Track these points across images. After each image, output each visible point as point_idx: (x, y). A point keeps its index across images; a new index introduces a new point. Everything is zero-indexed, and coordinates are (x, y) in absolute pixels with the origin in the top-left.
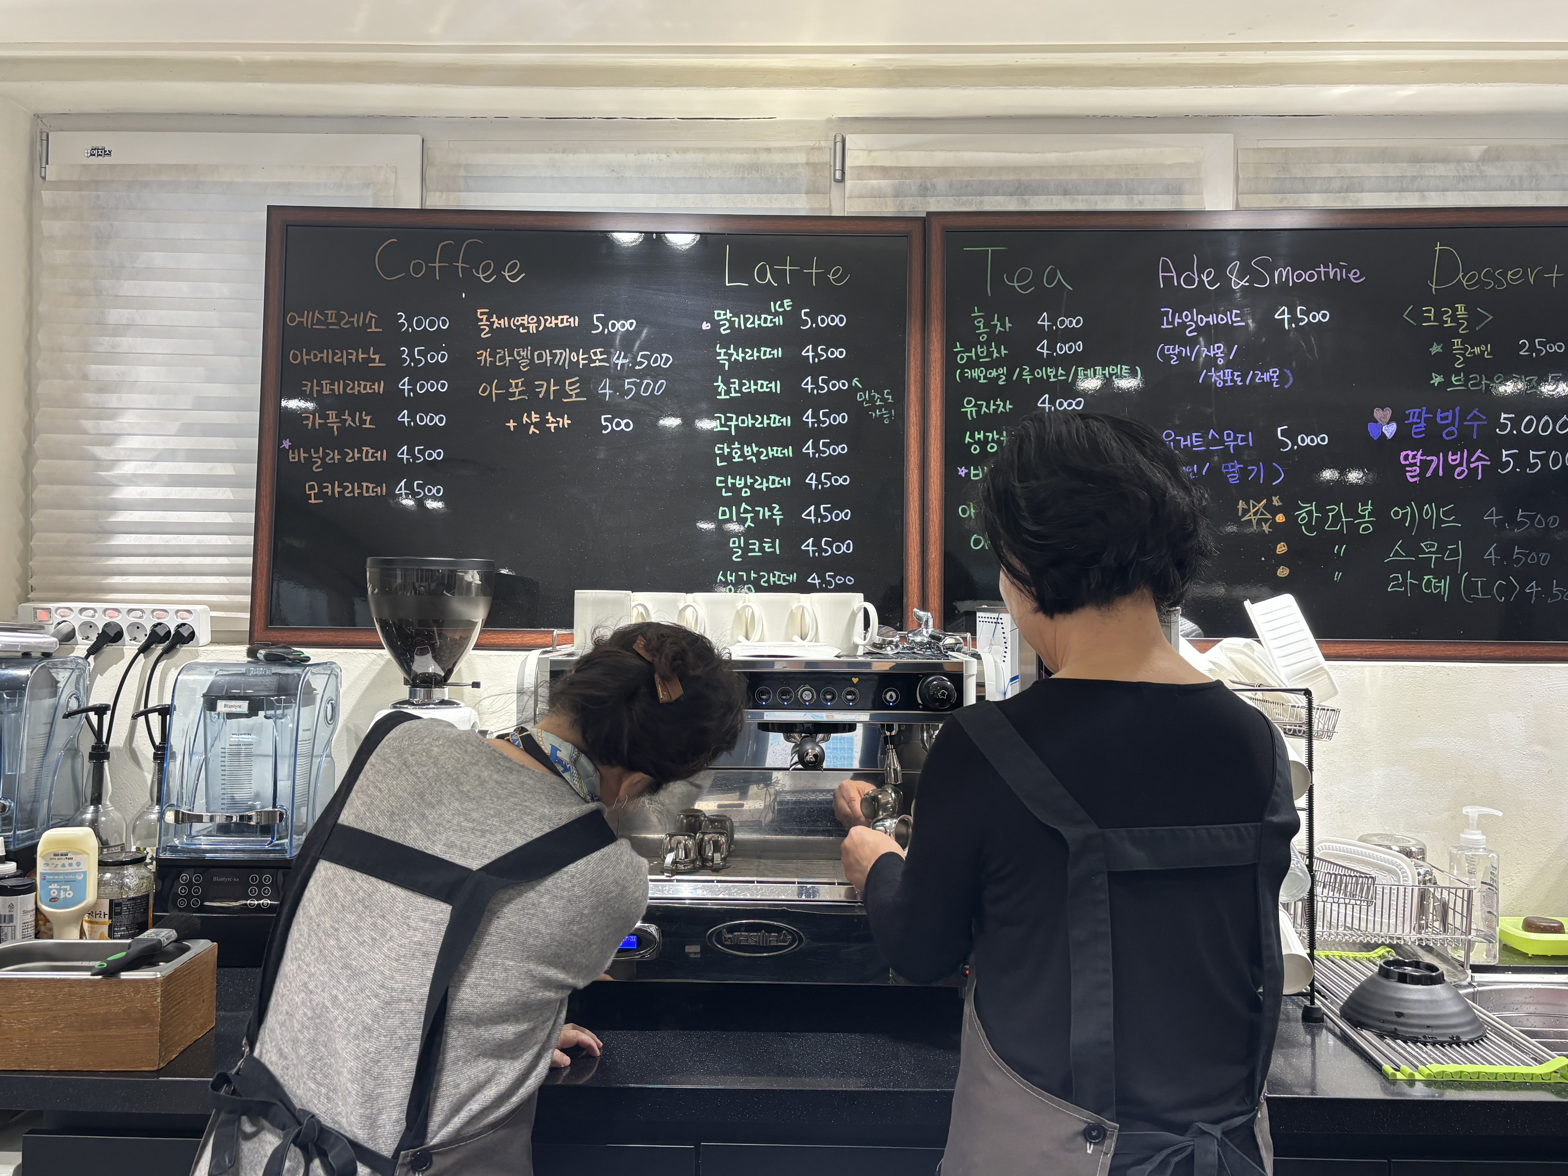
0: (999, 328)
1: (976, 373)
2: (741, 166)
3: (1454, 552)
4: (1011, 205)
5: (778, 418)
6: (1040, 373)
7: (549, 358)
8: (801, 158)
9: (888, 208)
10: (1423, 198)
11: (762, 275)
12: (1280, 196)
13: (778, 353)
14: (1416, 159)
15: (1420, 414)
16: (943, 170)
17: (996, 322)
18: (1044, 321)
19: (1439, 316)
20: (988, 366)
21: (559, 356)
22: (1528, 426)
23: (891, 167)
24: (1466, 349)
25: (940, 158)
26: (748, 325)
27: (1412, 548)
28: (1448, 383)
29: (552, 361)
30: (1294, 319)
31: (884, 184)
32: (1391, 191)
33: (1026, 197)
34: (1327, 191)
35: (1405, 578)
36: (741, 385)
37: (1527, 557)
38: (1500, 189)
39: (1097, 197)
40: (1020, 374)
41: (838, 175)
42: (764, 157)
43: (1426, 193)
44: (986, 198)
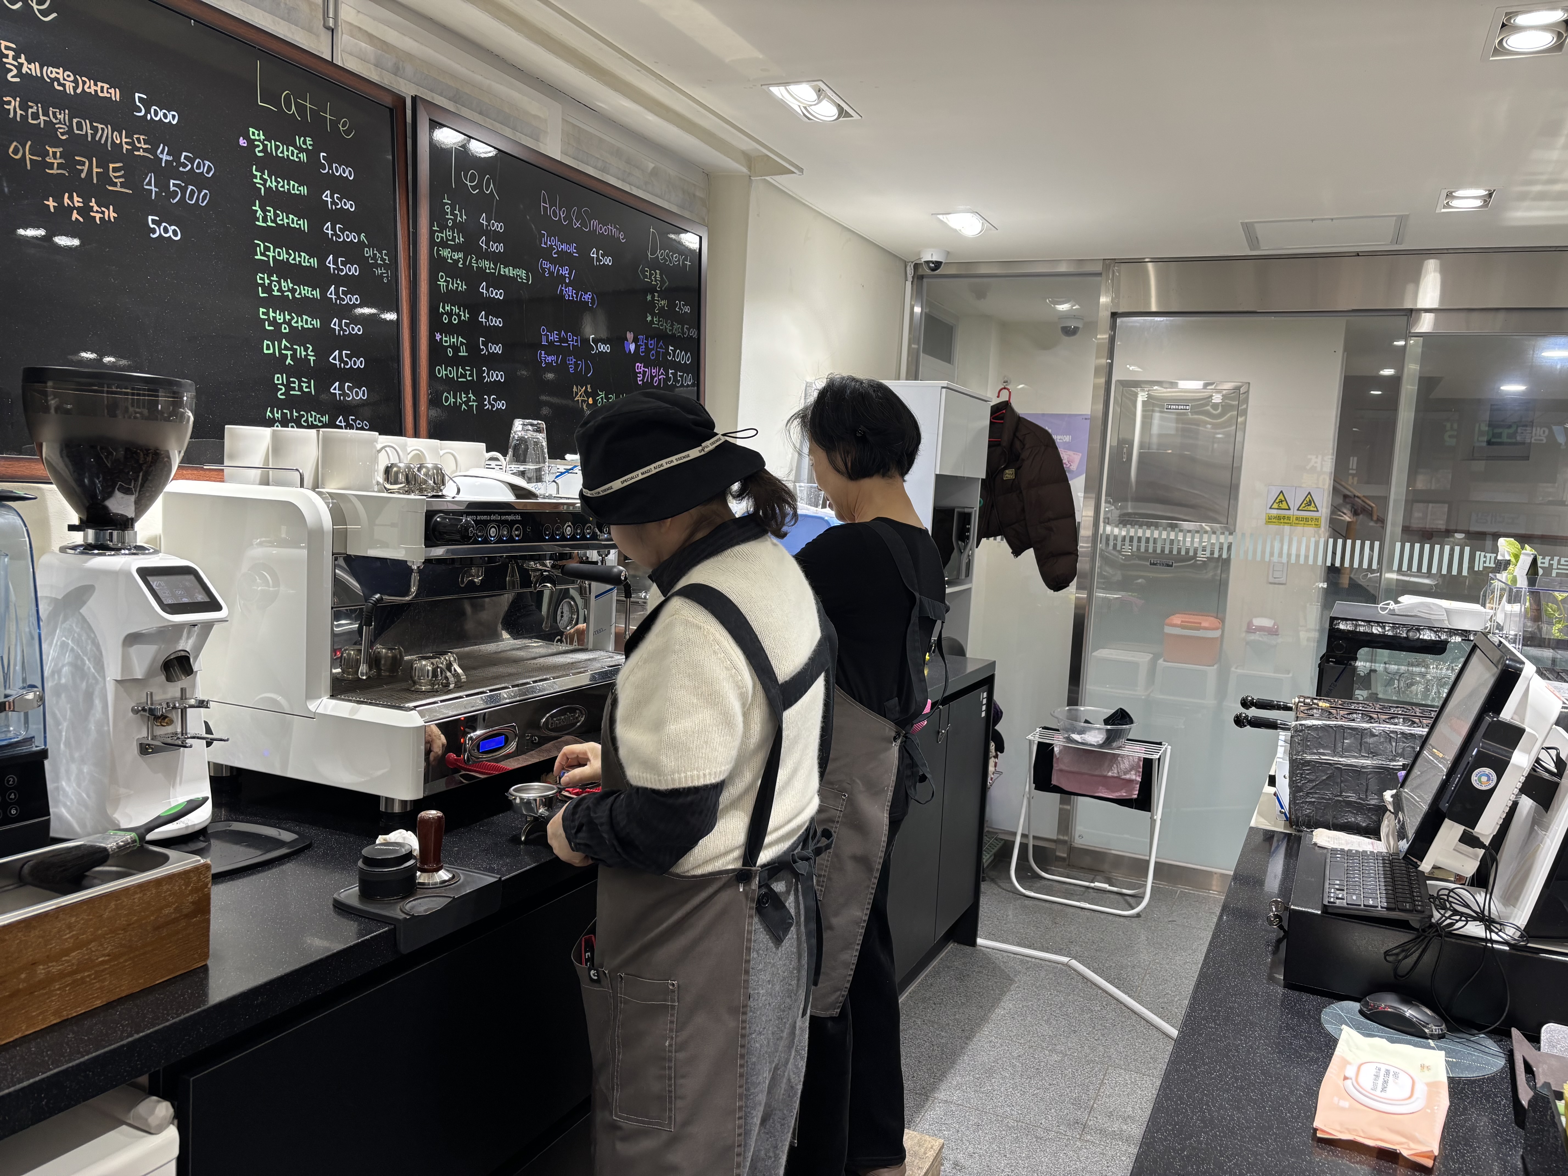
0: (459, 218)
1: (446, 252)
5: (309, 257)
6: (481, 264)
7: (89, 131)
9: (372, 75)
11: (287, 104)
13: (304, 190)
15: (643, 339)
16: (410, 56)
17: (457, 212)
18: (483, 219)
19: (651, 273)
20: (453, 249)
21: (100, 132)
22: (678, 357)
23: (373, 36)
24: (659, 301)
25: (409, 44)
26: (279, 154)
28: (653, 321)
29: (94, 136)
30: (598, 258)
31: (370, 50)
36: (276, 215)
38: (657, 196)
40: (471, 261)
41: (330, 23)
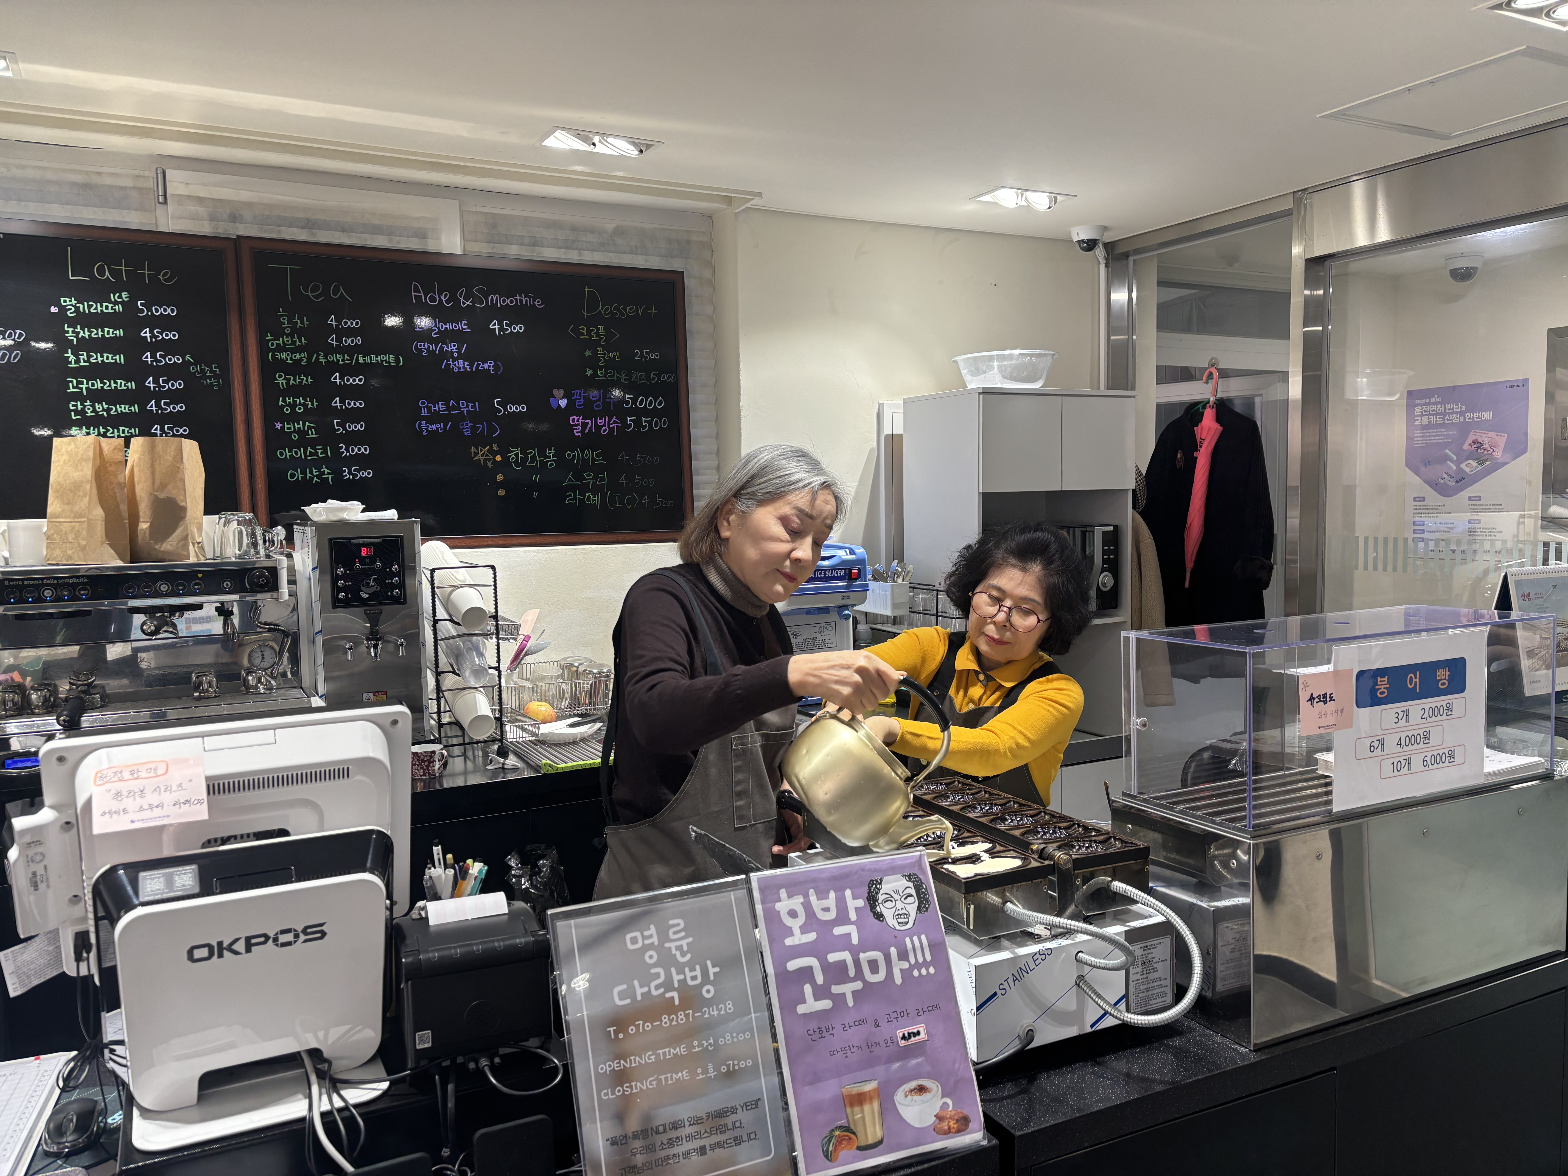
0: (299, 325)
1: (284, 356)
2: (74, 184)
3: (602, 479)
4: (303, 236)
5: (123, 383)
6: (332, 358)
8: (129, 183)
9: (205, 229)
10: (580, 254)
11: (101, 272)
12: (492, 245)
13: (120, 333)
14: (574, 229)
15: (580, 393)
16: (249, 205)
17: (296, 320)
18: (332, 321)
19: (589, 332)
20: (293, 351)
22: (641, 404)
23: (205, 198)
24: (605, 354)
25: (245, 195)
26: (92, 310)
27: (578, 476)
28: (595, 375)
30: (501, 329)
31: (202, 210)
32: (560, 248)
33: (314, 231)
34: (522, 244)
35: (575, 495)
36: (89, 357)
37: (642, 481)
38: (625, 253)
39: (366, 236)
40: (317, 358)
41: (161, 199)
42: (96, 180)
43: (582, 251)
44: (283, 229)
